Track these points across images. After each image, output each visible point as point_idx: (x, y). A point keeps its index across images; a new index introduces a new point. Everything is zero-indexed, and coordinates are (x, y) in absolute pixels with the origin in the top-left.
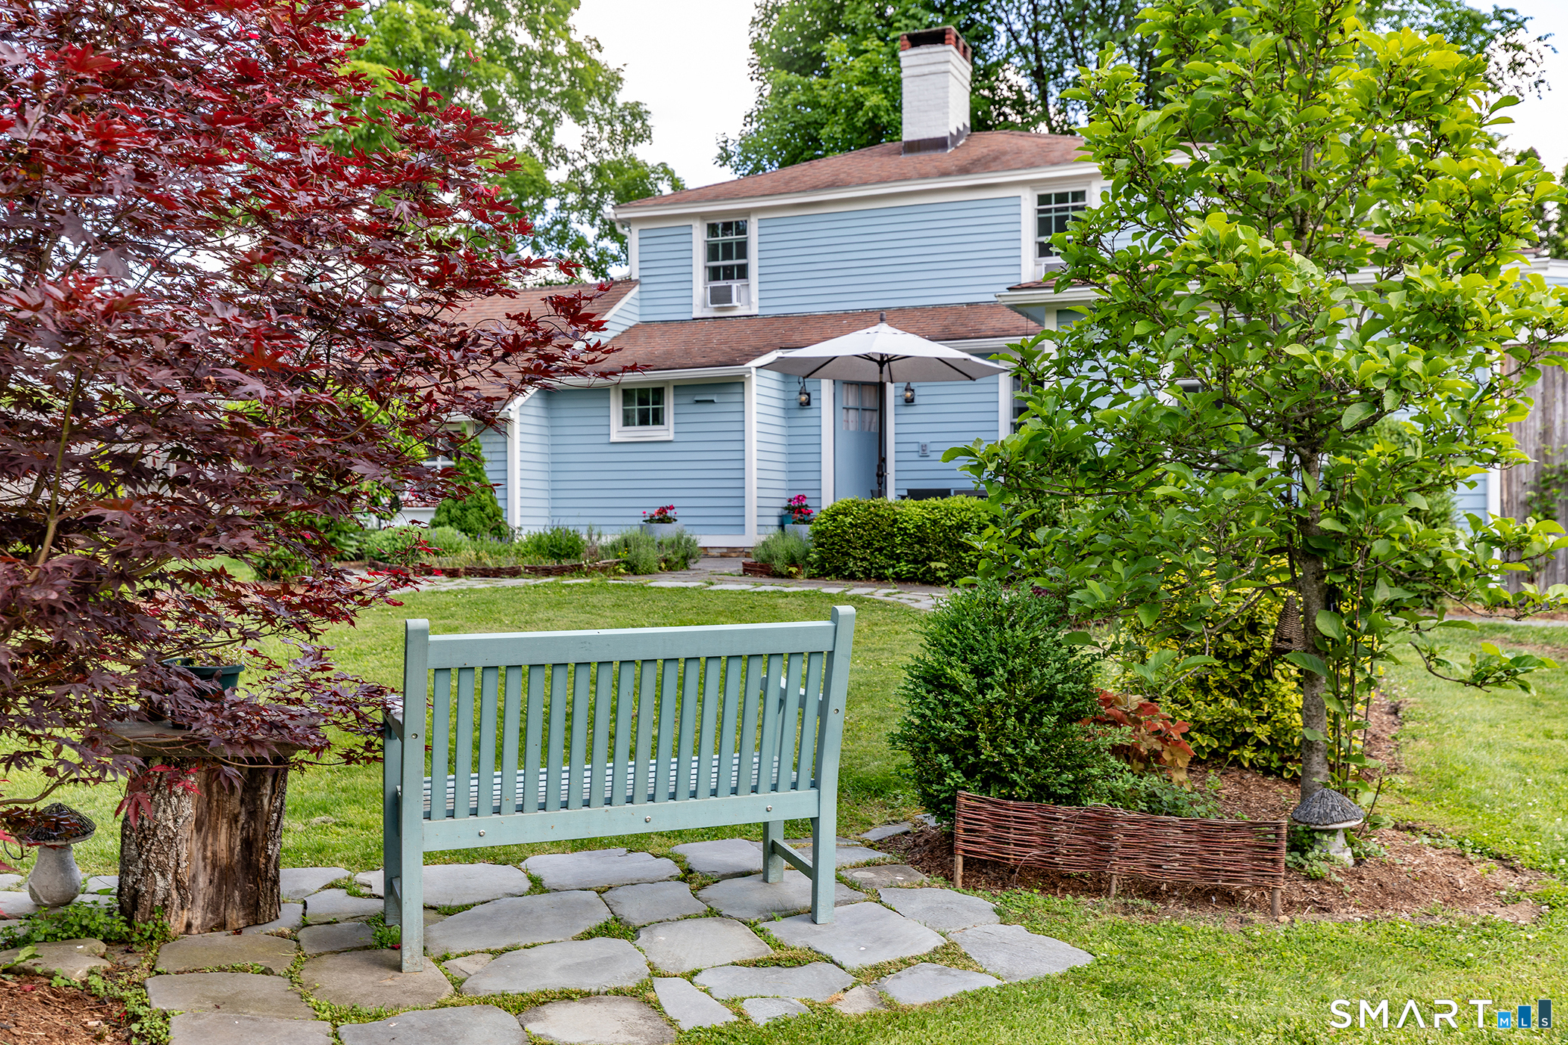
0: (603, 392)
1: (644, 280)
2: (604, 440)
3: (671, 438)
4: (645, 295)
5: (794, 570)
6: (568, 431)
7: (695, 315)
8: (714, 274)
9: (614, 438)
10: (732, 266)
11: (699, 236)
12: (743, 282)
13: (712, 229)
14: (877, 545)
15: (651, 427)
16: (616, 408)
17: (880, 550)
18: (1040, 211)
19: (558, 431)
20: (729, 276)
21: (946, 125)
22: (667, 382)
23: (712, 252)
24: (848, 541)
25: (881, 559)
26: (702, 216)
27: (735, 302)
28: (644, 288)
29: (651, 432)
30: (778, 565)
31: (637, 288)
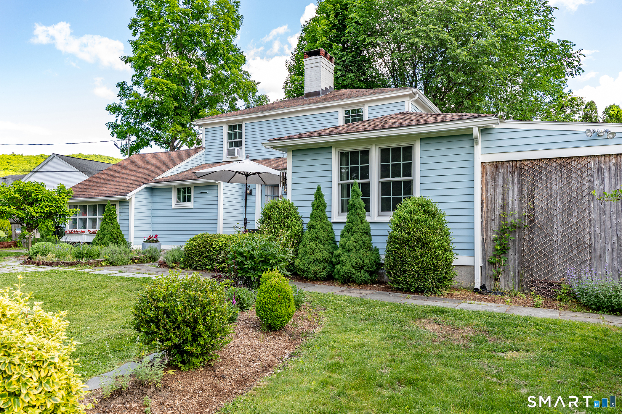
0: (169, 189)
1: (207, 148)
2: (169, 207)
3: (192, 207)
4: (207, 153)
5: (174, 265)
6: (158, 204)
7: (223, 161)
8: (231, 144)
9: (173, 207)
10: (237, 141)
11: (226, 130)
12: (240, 147)
13: (230, 127)
14: (205, 255)
15: (186, 203)
16: (174, 194)
17: (206, 257)
18: (346, 117)
19: (155, 204)
20: (236, 145)
21: (320, 86)
22: (191, 185)
23: (230, 136)
24: (193, 253)
25: (206, 261)
26: (226, 122)
27: (236, 155)
28: (207, 150)
29: (186, 205)
30: (168, 263)
31: (204, 150)
